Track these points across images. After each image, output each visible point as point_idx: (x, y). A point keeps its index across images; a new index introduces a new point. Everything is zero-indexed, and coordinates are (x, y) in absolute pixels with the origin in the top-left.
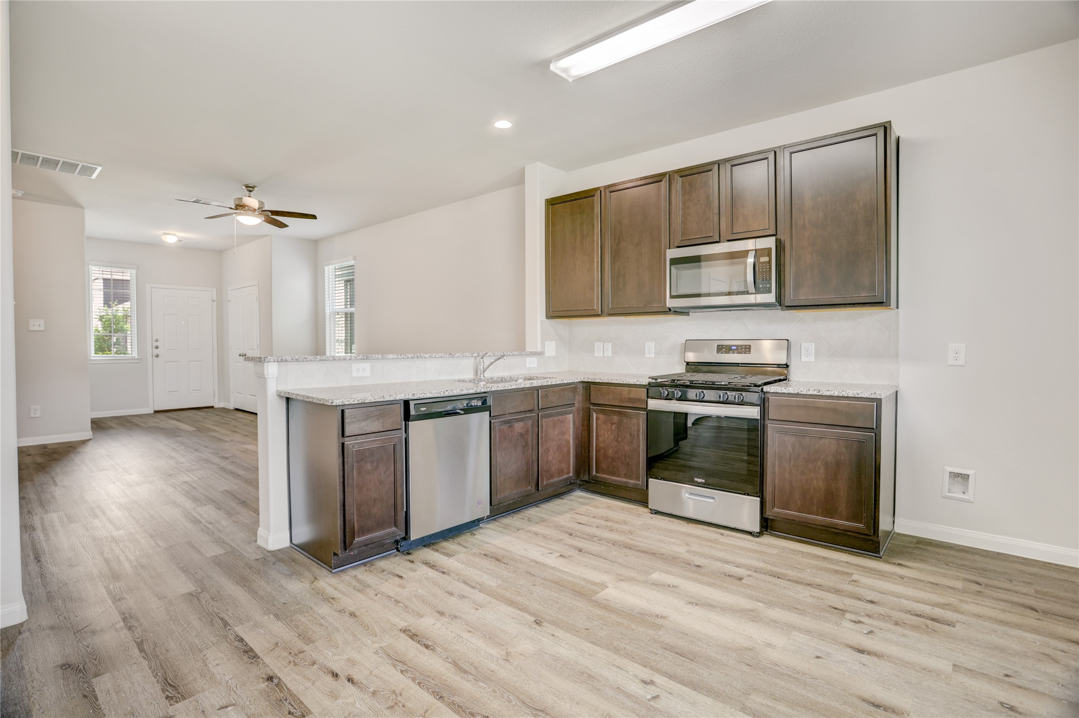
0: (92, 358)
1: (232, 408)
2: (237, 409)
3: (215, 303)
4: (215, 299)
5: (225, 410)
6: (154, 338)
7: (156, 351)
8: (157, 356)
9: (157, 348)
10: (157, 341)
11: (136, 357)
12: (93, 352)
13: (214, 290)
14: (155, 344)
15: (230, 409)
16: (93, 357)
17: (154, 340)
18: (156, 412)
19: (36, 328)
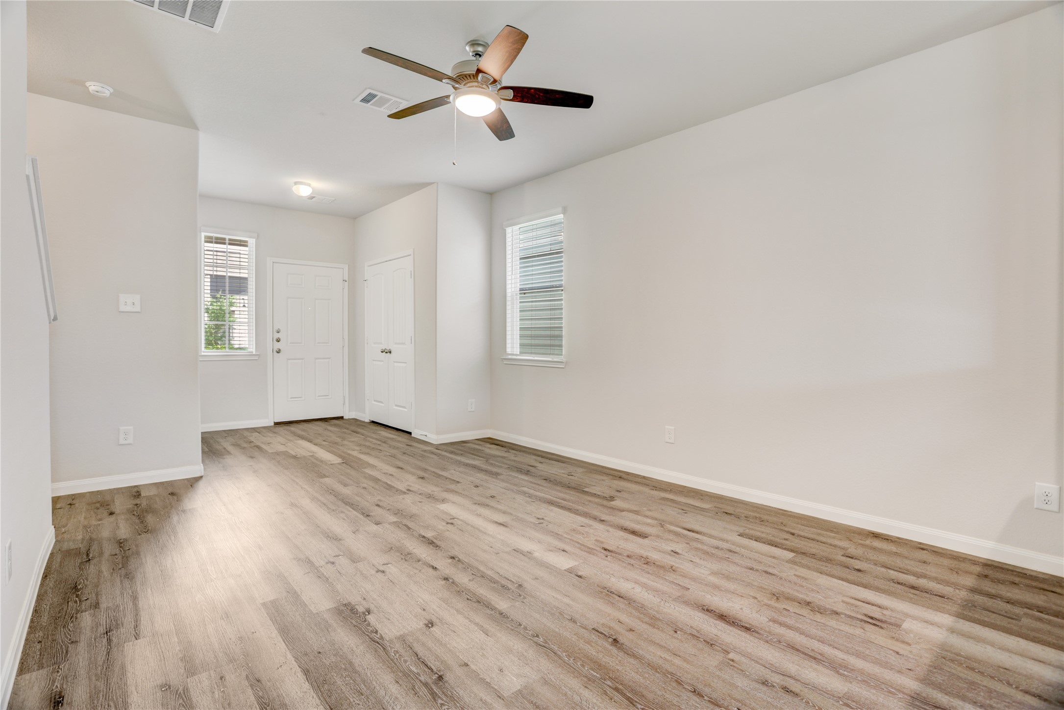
0: (203, 354)
1: (367, 420)
2: (373, 422)
3: (347, 283)
4: (347, 279)
5: (356, 421)
6: (276, 328)
7: (278, 346)
8: (279, 352)
9: (278, 340)
10: (278, 332)
11: (254, 353)
12: (203, 345)
13: (346, 268)
14: (277, 336)
15: (364, 422)
16: (204, 352)
17: (274, 331)
18: (276, 424)
19: (129, 308)
